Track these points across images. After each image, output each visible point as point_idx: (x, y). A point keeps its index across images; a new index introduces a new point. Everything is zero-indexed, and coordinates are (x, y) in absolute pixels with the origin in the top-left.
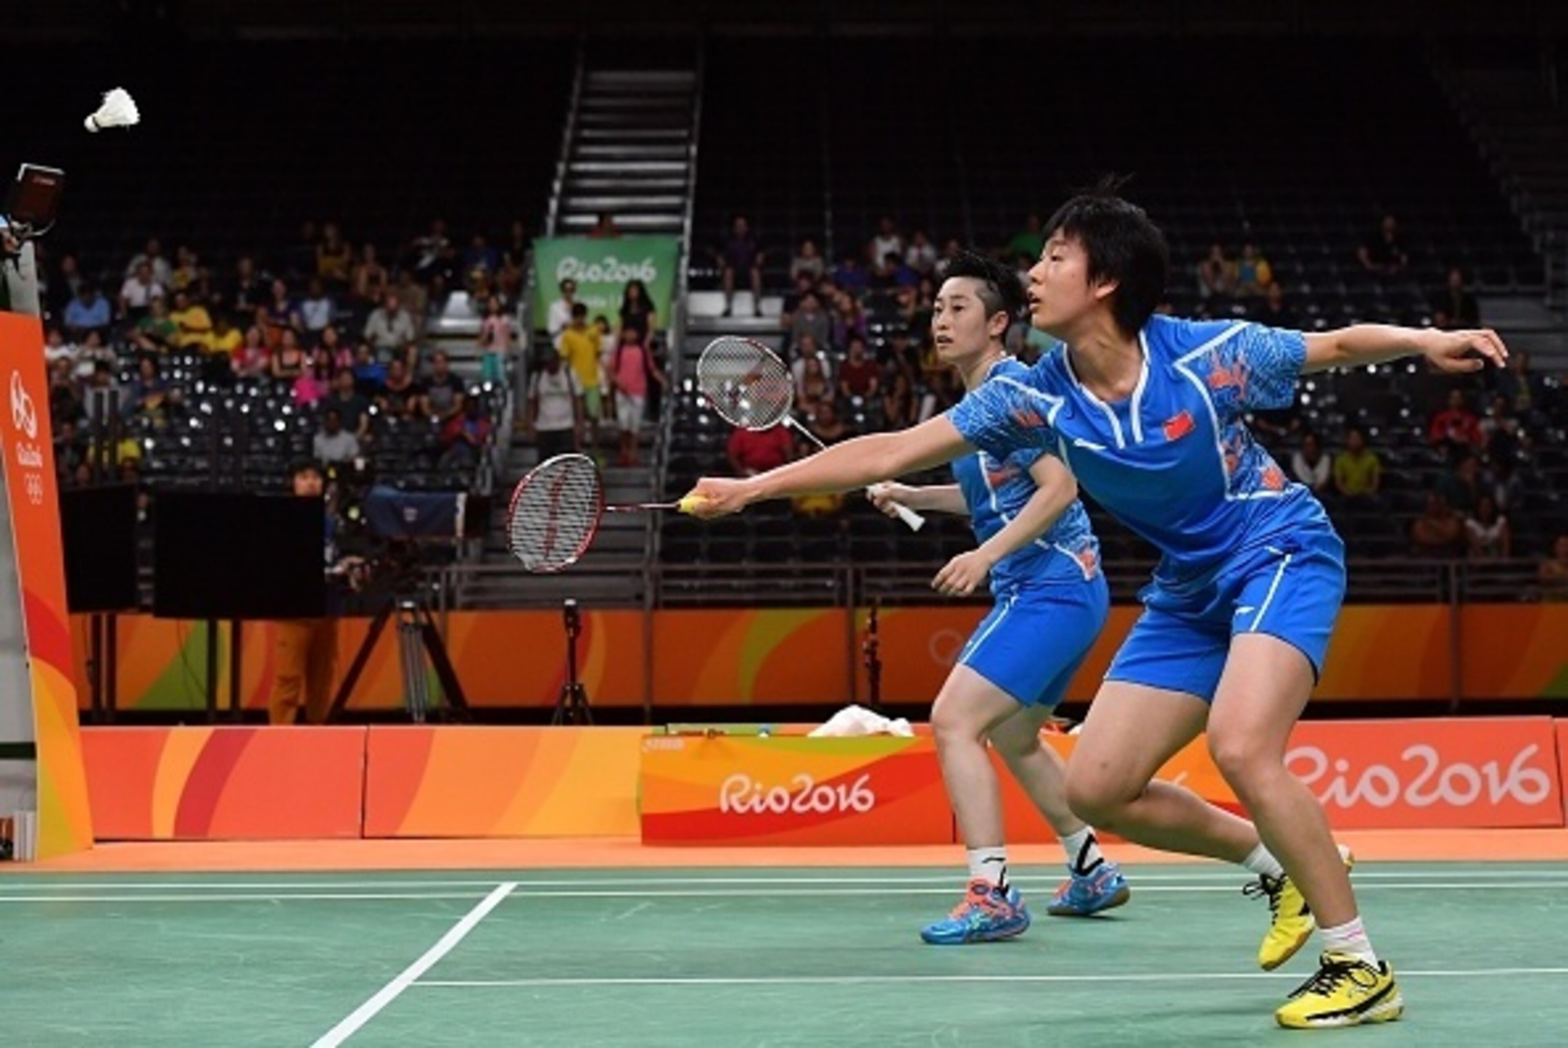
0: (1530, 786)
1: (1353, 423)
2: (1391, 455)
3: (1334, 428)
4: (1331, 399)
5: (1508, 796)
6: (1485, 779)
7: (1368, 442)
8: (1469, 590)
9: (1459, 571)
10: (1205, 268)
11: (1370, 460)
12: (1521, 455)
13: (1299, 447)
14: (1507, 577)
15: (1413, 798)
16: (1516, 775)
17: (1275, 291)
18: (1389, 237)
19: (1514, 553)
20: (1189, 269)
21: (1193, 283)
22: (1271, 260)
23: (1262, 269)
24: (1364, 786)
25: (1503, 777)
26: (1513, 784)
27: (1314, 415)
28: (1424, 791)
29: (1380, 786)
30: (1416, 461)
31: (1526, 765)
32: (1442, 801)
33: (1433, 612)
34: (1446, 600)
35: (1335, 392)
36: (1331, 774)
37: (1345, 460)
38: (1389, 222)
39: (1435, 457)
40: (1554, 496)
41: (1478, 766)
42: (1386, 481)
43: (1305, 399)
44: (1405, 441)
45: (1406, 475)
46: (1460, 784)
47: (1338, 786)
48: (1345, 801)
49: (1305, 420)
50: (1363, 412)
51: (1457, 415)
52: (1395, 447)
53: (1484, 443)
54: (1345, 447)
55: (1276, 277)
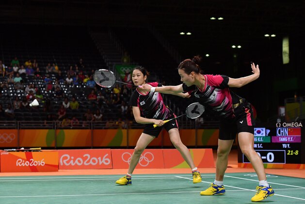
0: (107, 161)
1: (74, 96)
2: (81, 102)
3: (70, 97)
4: (70, 92)
5: (103, 163)
6: (98, 160)
7: (76, 100)
8: (94, 127)
9: (93, 123)
10: (47, 68)
11: (76, 103)
12: (104, 102)
13: (64, 100)
14: (102, 125)
15: (85, 164)
16: (104, 159)
17: (60, 72)
18: (81, 63)
19: (103, 120)
20: (44, 68)
21: (45, 70)
22: (58, 66)
23: (56, 68)
24: (77, 162)
25: (102, 160)
26: (103, 161)
27: (67, 95)
28: (88, 162)
29: (79, 161)
30: (85, 103)
31: (106, 158)
32: (90, 164)
33: (88, 131)
34: (91, 129)
35: (71, 91)
36: (70, 159)
37: (72, 103)
38: (81, 60)
39: (89, 103)
40: (110, 110)
41: (97, 158)
42: (80, 107)
43: (65, 92)
44: (83, 100)
45: (83, 106)
46: (94, 161)
47: (72, 162)
48: (73, 164)
49: (65, 95)
50: (76, 94)
51: (93, 95)
52: (82, 101)
53: (98, 100)
54: (72, 100)
55: (59, 69)
